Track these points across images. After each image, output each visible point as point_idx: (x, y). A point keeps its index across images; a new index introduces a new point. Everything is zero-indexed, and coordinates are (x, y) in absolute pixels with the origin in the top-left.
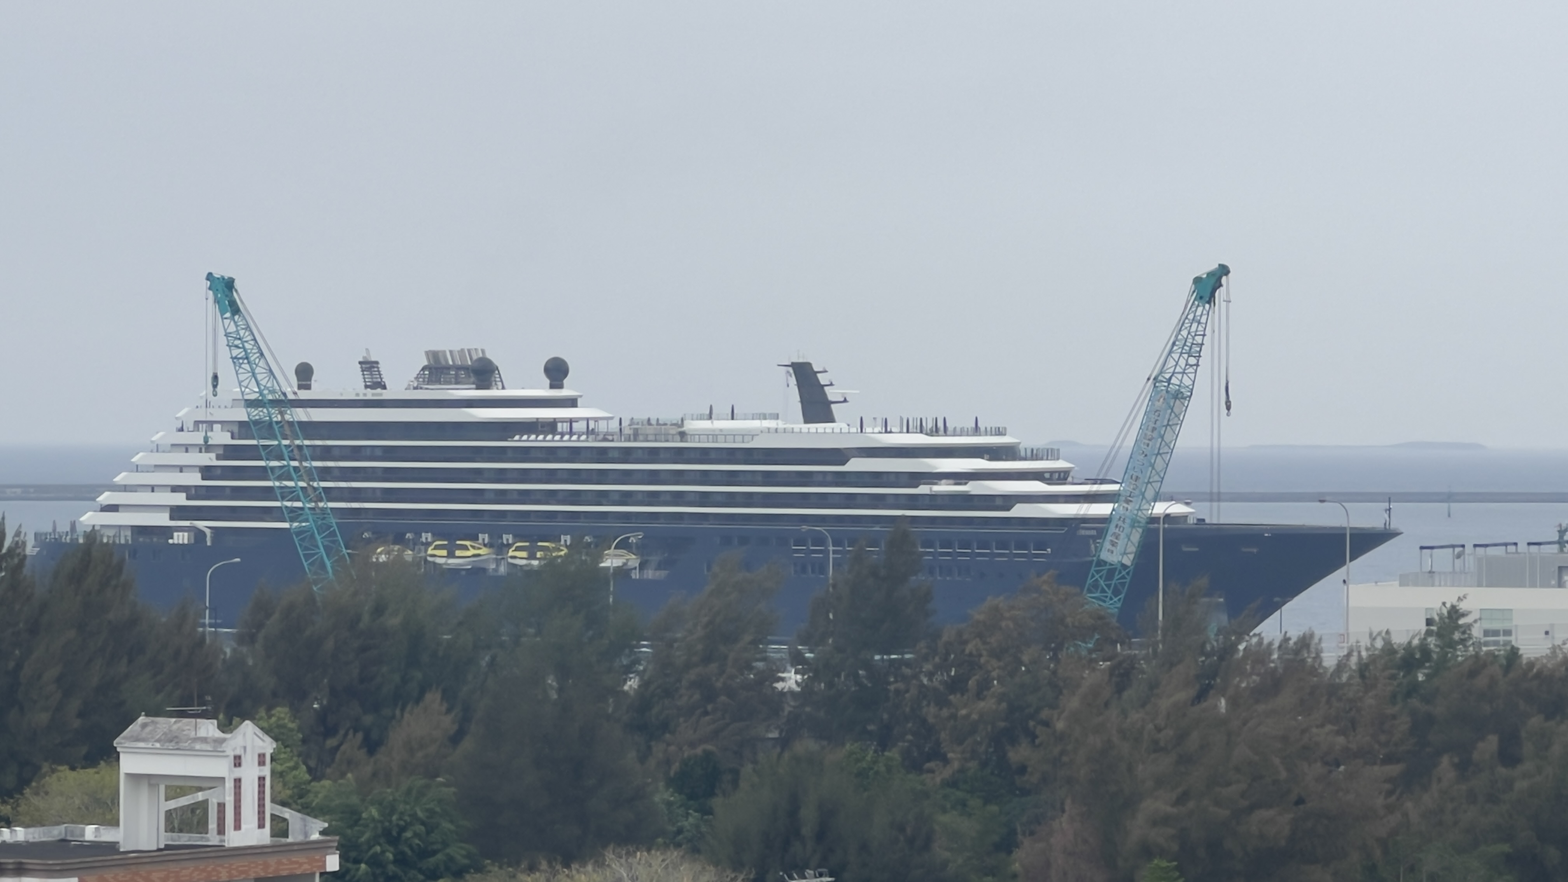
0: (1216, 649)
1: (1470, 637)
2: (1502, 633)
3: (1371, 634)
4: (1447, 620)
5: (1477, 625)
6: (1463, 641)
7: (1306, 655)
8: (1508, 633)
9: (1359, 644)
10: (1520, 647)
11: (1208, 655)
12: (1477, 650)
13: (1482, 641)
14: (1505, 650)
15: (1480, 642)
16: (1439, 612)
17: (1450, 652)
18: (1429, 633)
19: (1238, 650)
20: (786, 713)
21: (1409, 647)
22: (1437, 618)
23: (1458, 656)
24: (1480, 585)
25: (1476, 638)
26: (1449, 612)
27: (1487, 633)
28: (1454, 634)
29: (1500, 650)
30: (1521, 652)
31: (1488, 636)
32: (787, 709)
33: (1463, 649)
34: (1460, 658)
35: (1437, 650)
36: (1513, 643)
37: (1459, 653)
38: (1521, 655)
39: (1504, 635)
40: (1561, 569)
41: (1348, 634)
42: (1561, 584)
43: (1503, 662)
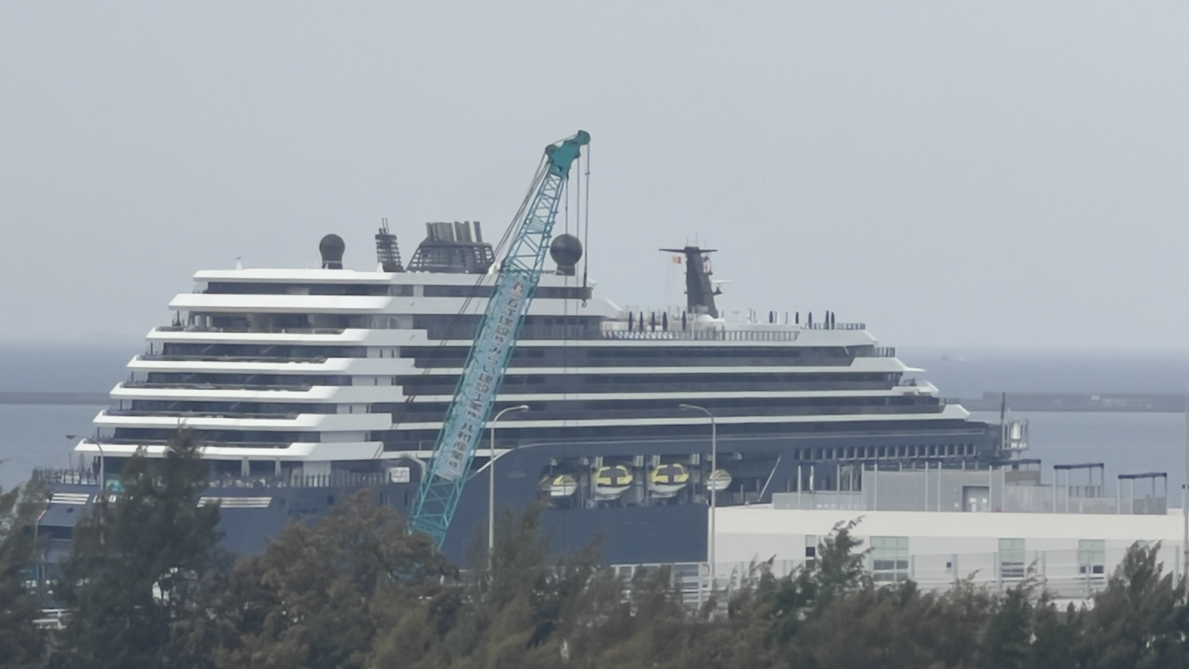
0: (557, 583)
1: (859, 572)
2: (895, 565)
4: (834, 548)
5: (868, 556)
6: (851, 575)
7: (663, 591)
8: (903, 564)
10: (918, 581)
11: (548, 589)
12: (867, 585)
13: (873, 576)
14: (901, 586)
15: (869, 577)
16: (827, 537)
17: (837, 588)
18: (810, 565)
19: (584, 585)
20: (48, 655)
21: (787, 581)
22: (823, 545)
23: (846, 593)
24: (869, 509)
25: (866, 571)
26: (838, 538)
27: (878, 565)
28: (842, 566)
29: (894, 586)
30: (919, 587)
31: (880, 568)
32: (50, 651)
33: (851, 585)
34: (848, 596)
35: (821, 585)
36: (910, 577)
37: (846, 589)
38: (919, 591)
39: (898, 567)
40: (966, 489)
41: (713, 565)
42: (965, 507)
43: (899, 600)
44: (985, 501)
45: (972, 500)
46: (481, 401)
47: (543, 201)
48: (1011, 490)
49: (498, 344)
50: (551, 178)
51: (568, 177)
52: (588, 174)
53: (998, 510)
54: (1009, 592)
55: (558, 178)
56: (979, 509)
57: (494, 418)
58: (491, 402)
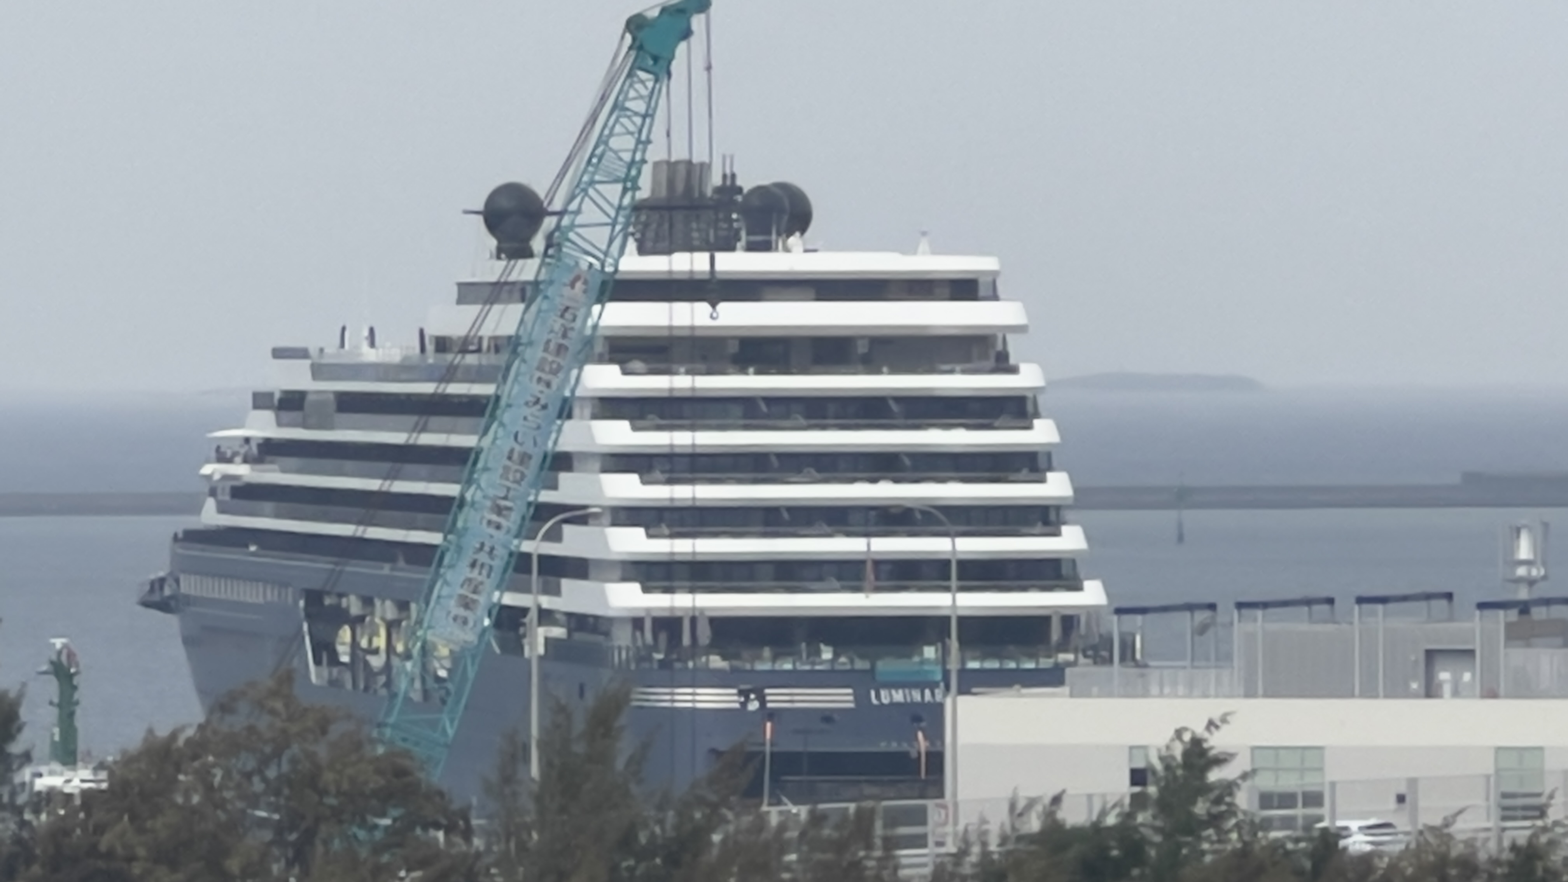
0: (659, 842)
1: (1232, 810)
2: (1300, 799)
3: (1012, 806)
4: (1180, 772)
5: (1245, 785)
6: (1215, 820)
7: (861, 854)
8: (1314, 799)
9: (985, 827)
11: (642, 854)
12: (1247, 838)
13: (1257, 820)
14: (1309, 839)
15: (1252, 823)
16: (1164, 753)
17: (1187, 844)
18: (1138, 801)
19: (710, 843)
21: (1097, 829)
22: (1158, 766)
23: (1203, 853)
24: (1250, 693)
25: (1245, 813)
26: (1186, 754)
27: (1266, 800)
28: (1194, 803)
29: (1297, 840)
31: (1271, 807)
33: (1215, 838)
34: (1208, 859)
35: (1157, 839)
36: (1327, 823)
37: (1206, 846)
39: (1305, 805)
40: (1430, 655)
41: (956, 805)
42: (1431, 691)
43: (1308, 864)
44: (1467, 677)
45: (1444, 676)
46: (513, 500)
47: (623, 120)
48: (1518, 656)
49: (541, 392)
50: (638, 76)
51: (669, 75)
52: (709, 68)
53: (1491, 694)
54: (1514, 848)
55: (651, 76)
56: (1456, 693)
57: (537, 534)
58: (529, 504)
